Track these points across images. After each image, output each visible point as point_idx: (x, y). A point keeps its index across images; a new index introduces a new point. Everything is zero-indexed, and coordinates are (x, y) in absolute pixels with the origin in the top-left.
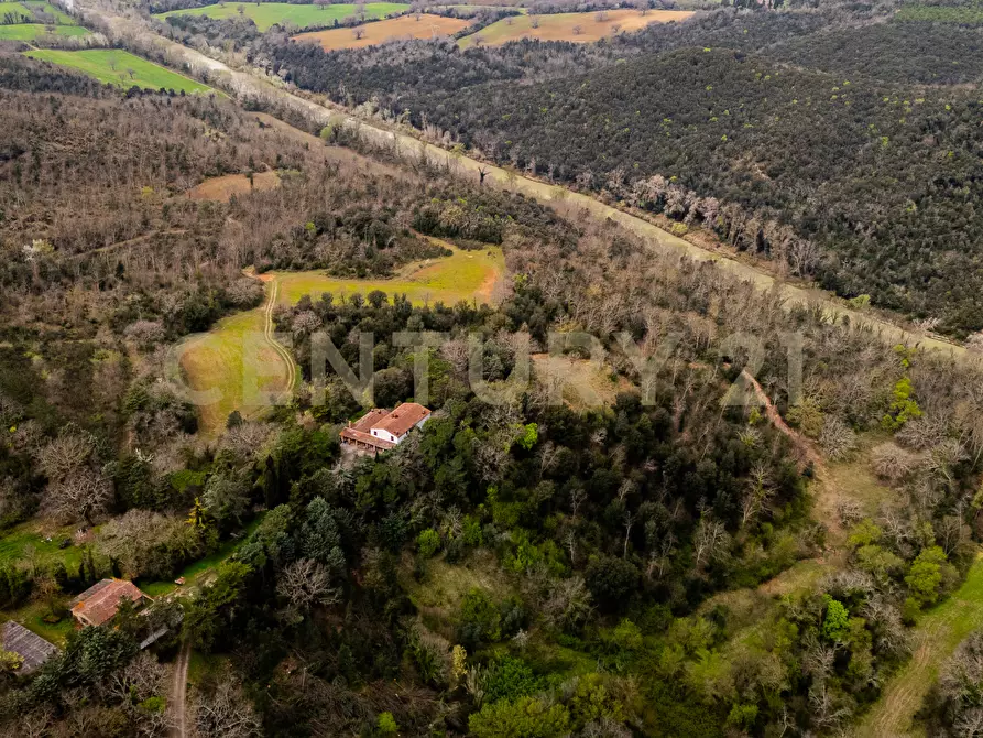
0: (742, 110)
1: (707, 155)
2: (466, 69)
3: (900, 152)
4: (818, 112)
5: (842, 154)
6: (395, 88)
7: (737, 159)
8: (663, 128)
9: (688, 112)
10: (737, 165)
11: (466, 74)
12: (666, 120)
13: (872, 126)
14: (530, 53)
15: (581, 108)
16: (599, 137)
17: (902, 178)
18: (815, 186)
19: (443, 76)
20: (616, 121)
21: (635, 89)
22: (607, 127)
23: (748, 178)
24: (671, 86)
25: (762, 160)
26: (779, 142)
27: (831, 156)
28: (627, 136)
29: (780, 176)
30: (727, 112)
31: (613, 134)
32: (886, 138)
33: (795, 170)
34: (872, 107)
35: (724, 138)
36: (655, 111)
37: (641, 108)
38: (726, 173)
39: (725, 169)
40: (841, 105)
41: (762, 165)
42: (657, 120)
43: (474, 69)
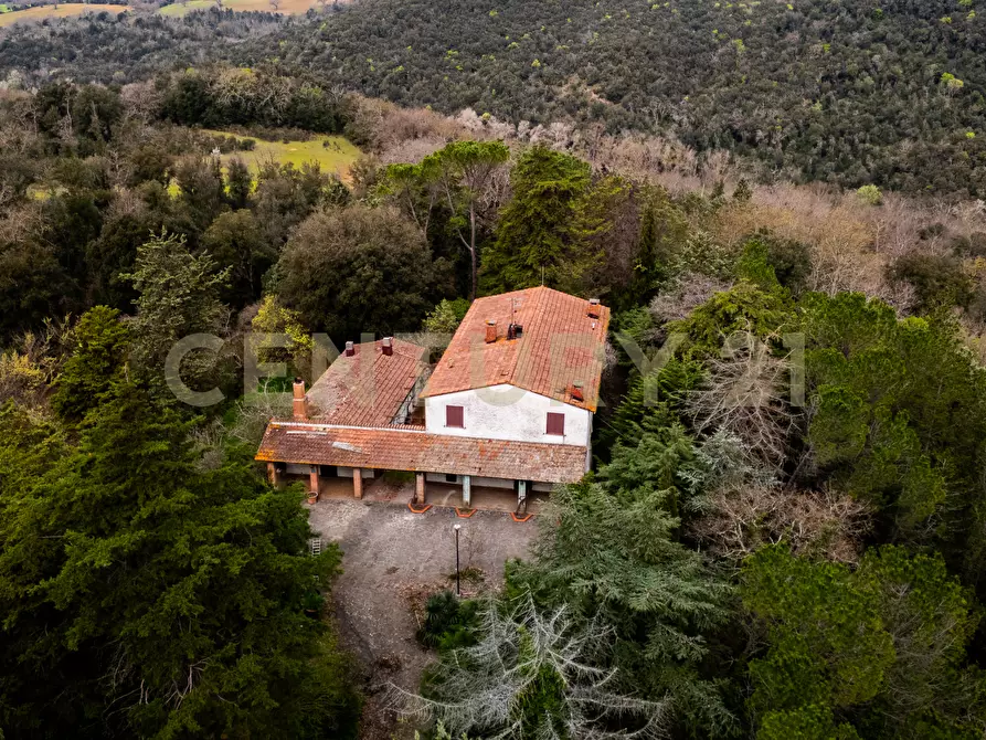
0: (545, 32)
1: (520, 84)
2: (144, 39)
3: (764, 53)
4: (643, 23)
5: (693, 64)
6: (42, 64)
7: (560, 85)
8: (449, 61)
9: (477, 40)
10: (563, 92)
11: (144, 45)
12: (450, 52)
13: (715, 31)
14: (225, 23)
15: (327, 52)
16: (364, 82)
17: (781, 79)
18: (675, 102)
19: (111, 49)
20: (382, 61)
21: (395, 23)
22: (372, 68)
23: (584, 104)
24: (443, 16)
25: (597, 81)
26: (611, 58)
27: (681, 68)
28: (403, 75)
29: (626, 98)
30: (526, 36)
31: (384, 75)
32: (739, 42)
33: (644, 87)
34: (705, 13)
35: (536, 63)
36: (432, 44)
37: (411, 42)
38: (553, 103)
39: (550, 99)
40: (668, 14)
41: (597, 87)
42: (440, 53)
43: (154, 38)
